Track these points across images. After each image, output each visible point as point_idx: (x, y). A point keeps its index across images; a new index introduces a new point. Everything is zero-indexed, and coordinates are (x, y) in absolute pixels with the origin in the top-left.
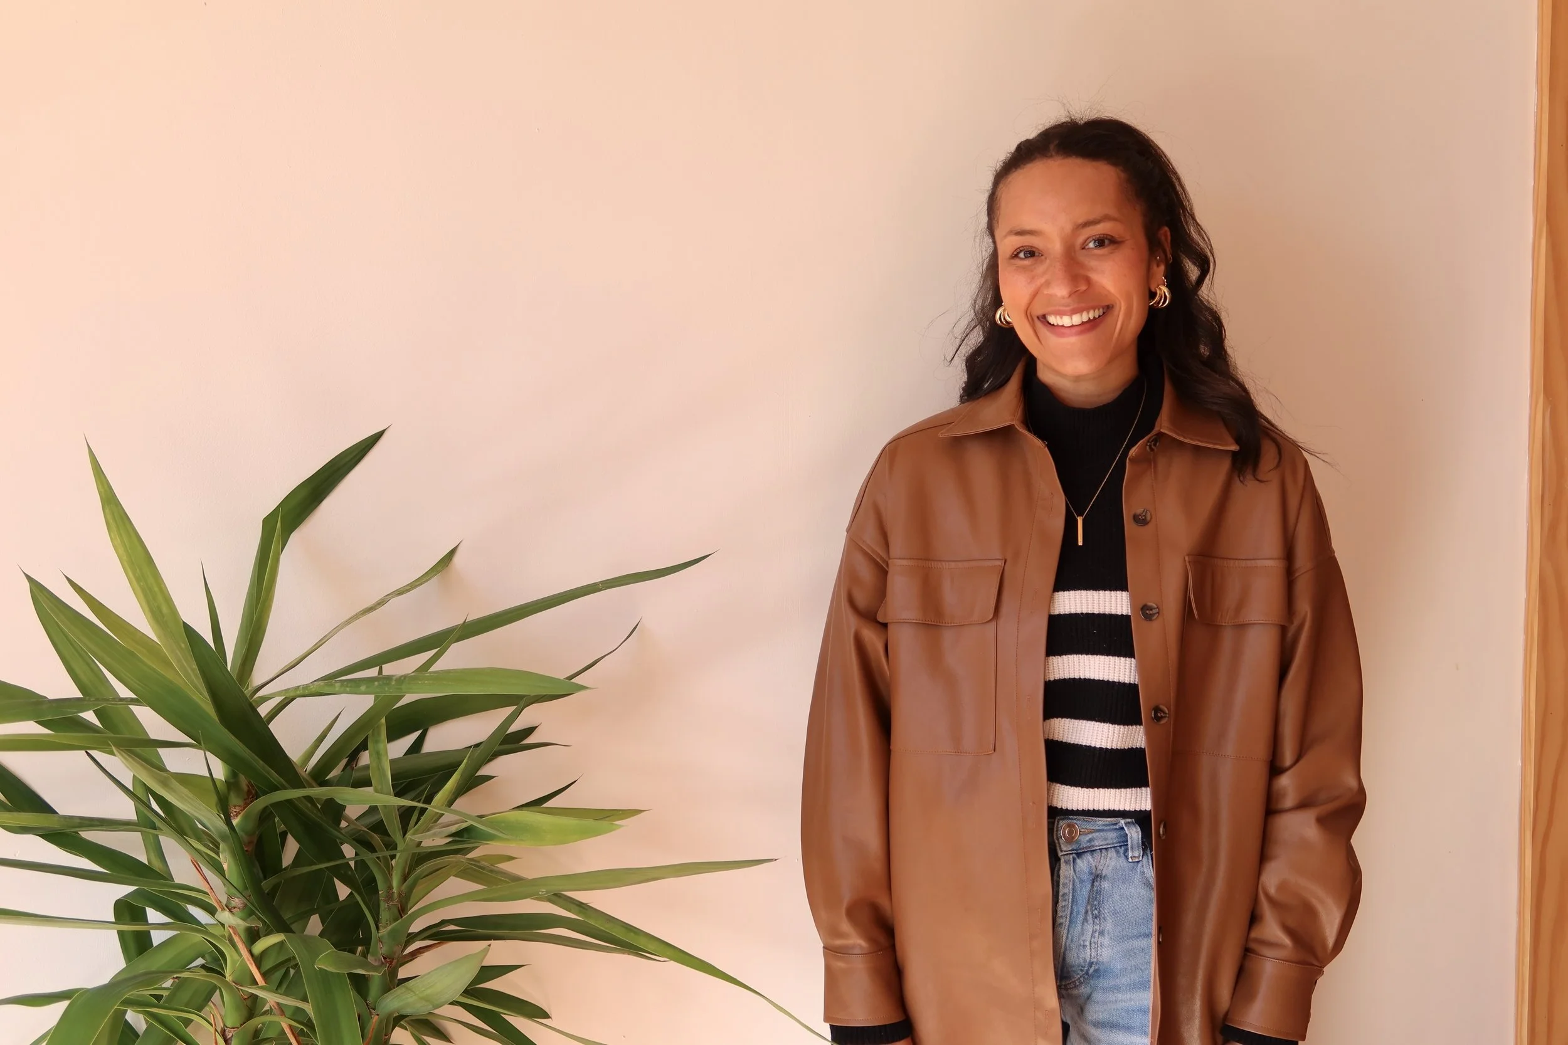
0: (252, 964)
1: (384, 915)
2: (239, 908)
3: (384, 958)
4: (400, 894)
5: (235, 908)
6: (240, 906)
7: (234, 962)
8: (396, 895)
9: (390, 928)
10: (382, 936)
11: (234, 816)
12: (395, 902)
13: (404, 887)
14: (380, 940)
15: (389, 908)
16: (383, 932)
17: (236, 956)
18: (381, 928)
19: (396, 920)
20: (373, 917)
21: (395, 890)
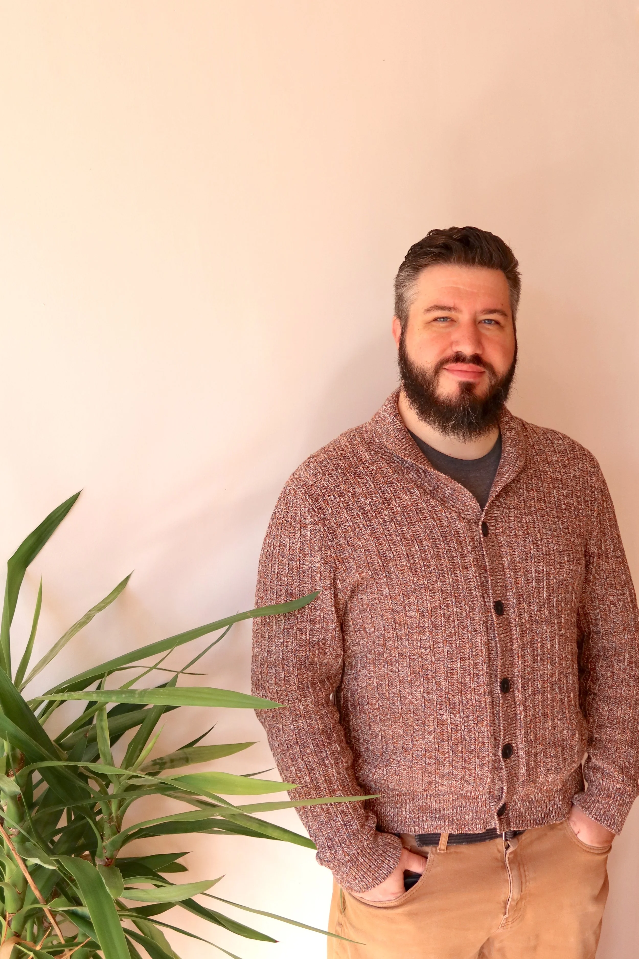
0: (26, 872)
1: (107, 832)
2: (15, 835)
3: (107, 859)
4: (117, 817)
5: (12, 835)
6: (16, 834)
7: (11, 870)
8: (115, 818)
9: (111, 839)
10: (106, 845)
11: (12, 775)
12: (114, 823)
13: (119, 813)
14: (104, 848)
15: (110, 826)
16: (106, 842)
17: (13, 867)
18: (105, 840)
19: (115, 834)
20: (100, 832)
21: (114, 815)
